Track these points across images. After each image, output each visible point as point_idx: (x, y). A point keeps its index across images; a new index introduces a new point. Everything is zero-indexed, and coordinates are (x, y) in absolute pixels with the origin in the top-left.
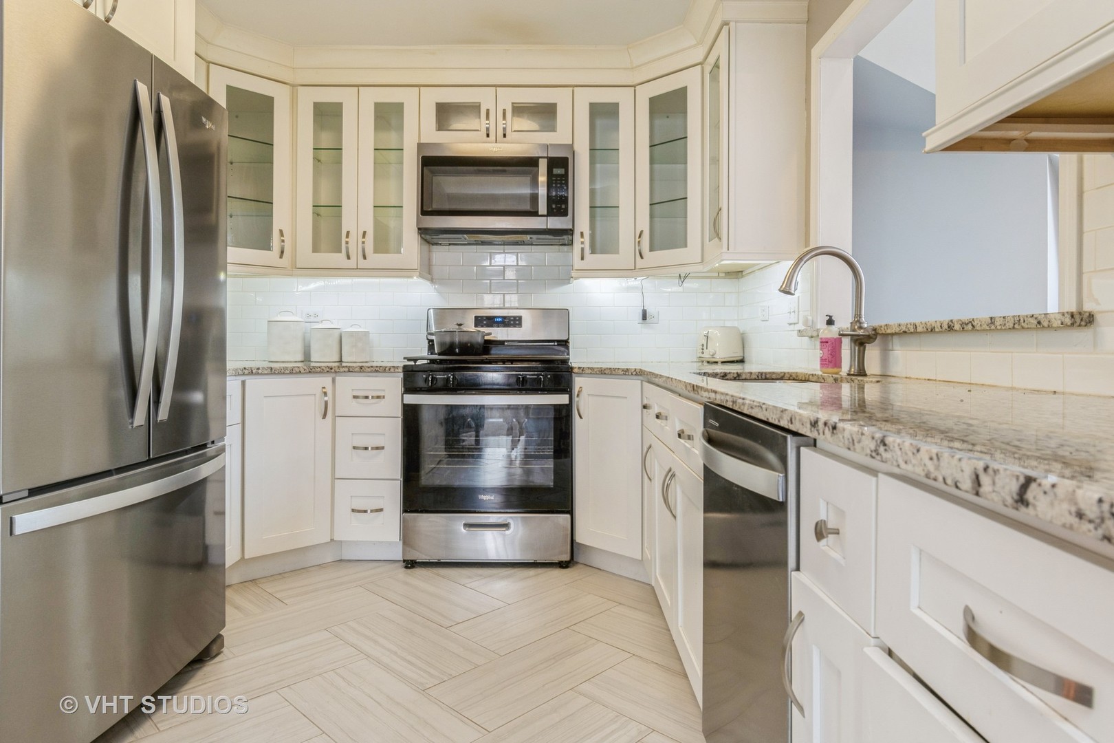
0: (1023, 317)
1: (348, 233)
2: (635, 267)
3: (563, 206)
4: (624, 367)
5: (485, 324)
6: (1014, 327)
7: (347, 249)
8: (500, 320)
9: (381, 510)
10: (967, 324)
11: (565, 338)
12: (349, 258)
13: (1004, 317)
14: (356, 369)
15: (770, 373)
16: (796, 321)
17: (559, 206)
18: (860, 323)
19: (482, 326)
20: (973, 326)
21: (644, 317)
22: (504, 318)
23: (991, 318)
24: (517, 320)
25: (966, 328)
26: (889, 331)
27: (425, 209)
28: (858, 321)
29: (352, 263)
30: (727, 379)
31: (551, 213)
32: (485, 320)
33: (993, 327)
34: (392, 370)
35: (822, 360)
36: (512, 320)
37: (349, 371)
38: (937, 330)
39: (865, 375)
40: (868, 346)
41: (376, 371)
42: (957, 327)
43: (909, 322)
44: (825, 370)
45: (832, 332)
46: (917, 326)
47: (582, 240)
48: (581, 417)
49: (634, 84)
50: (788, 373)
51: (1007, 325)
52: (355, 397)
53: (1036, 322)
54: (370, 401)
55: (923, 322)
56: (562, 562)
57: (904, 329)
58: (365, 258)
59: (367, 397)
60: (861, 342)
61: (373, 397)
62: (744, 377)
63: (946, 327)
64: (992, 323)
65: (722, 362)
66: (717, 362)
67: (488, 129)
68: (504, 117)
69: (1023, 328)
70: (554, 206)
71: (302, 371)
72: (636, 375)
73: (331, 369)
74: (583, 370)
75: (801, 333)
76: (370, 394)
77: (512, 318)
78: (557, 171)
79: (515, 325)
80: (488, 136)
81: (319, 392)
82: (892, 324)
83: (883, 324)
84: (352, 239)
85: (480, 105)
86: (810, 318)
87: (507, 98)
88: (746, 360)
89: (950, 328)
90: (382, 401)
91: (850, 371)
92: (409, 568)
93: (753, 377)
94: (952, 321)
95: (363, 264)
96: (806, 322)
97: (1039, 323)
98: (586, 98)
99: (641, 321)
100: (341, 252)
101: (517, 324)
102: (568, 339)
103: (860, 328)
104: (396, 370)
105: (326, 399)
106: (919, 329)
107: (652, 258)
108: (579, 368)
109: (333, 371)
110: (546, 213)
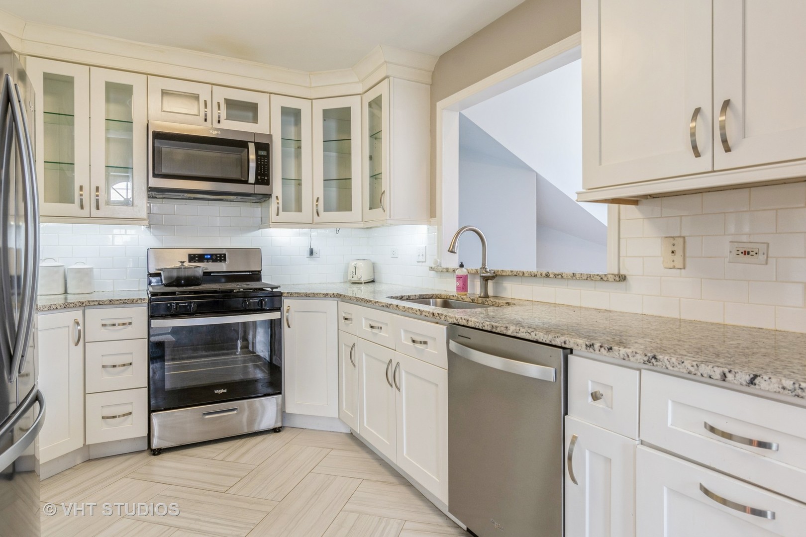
0: (593, 275)
1: (81, 188)
2: (313, 221)
3: (266, 178)
4: (325, 292)
5: (197, 260)
6: (587, 279)
7: (81, 200)
8: (209, 256)
9: (130, 413)
10: (558, 275)
11: (259, 270)
12: (82, 207)
13: (581, 274)
14: (106, 303)
15: (425, 295)
16: (424, 260)
17: (264, 176)
18: (486, 269)
19: (195, 262)
20: (562, 276)
21: (311, 252)
22: (211, 255)
23: (573, 274)
24: (223, 257)
25: (557, 277)
26: (504, 274)
27: (156, 172)
28: (484, 268)
29: (85, 212)
30: (403, 300)
31: (257, 182)
32: (197, 257)
33: (574, 278)
34: (139, 301)
35: (458, 287)
36: (218, 257)
37: (99, 304)
38: (538, 276)
39: (488, 297)
40: (489, 281)
41: (124, 303)
42: (551, 276)
43: (519, 270)
44: (460, 293)
45: (462, 272)
46: (525, 273)
47: (278, 201)
48: (289, 327)
49: (312, 98)
50: (435, 294)
51: (583, 278)
52: (104, 325)
53: (600, 278)
54: (117, 327)
55: (529, 272)
56: (276, 428)
57: (515, 274)
58: (98, 208)
59: (114, 325)
60: (486, 279)
61: (119, 325)
62: (412, 298)
63: (545, 275)
64: (574, 276)
65: (365, 283)
66: (361, 283)
67: (206, 115)
68: (219, 108)
69: (592, 280)
70: (259, 177)
71: (59, 307)
72: (334, 297)
73: (83, 303)
74: (291, 295)
75: (431, 269)
76: (117, 322)
77: (219, 256)
78: (263, 153)
79: (221, 261)
80: (206, 120)
81: (72, 323)
82: (507, 270)
83: (500, 269)
84: (85, 193)
85: (199, 96)
86: (439, 260)
87: (221, 95)
88: (376, 279)
89: (547, 276)
90: (130, 328)
91: (481, 295)
92: (157, 455)
93: (417, 297)
94: (548, 273)
95: (95, 213)
96: (436, 262)
97: (602, 278)
98: (279, 103)
99: (309, 256)
100: (73, 203)
101: (223, 260)
102: (261, 270)
103: (486, 271)
104: (143, 301)
105: (79, 328)
106: (526, 275)
107: (326, 216)
108: (288, 293)
109: (84, 305)
110: (253, 182)
